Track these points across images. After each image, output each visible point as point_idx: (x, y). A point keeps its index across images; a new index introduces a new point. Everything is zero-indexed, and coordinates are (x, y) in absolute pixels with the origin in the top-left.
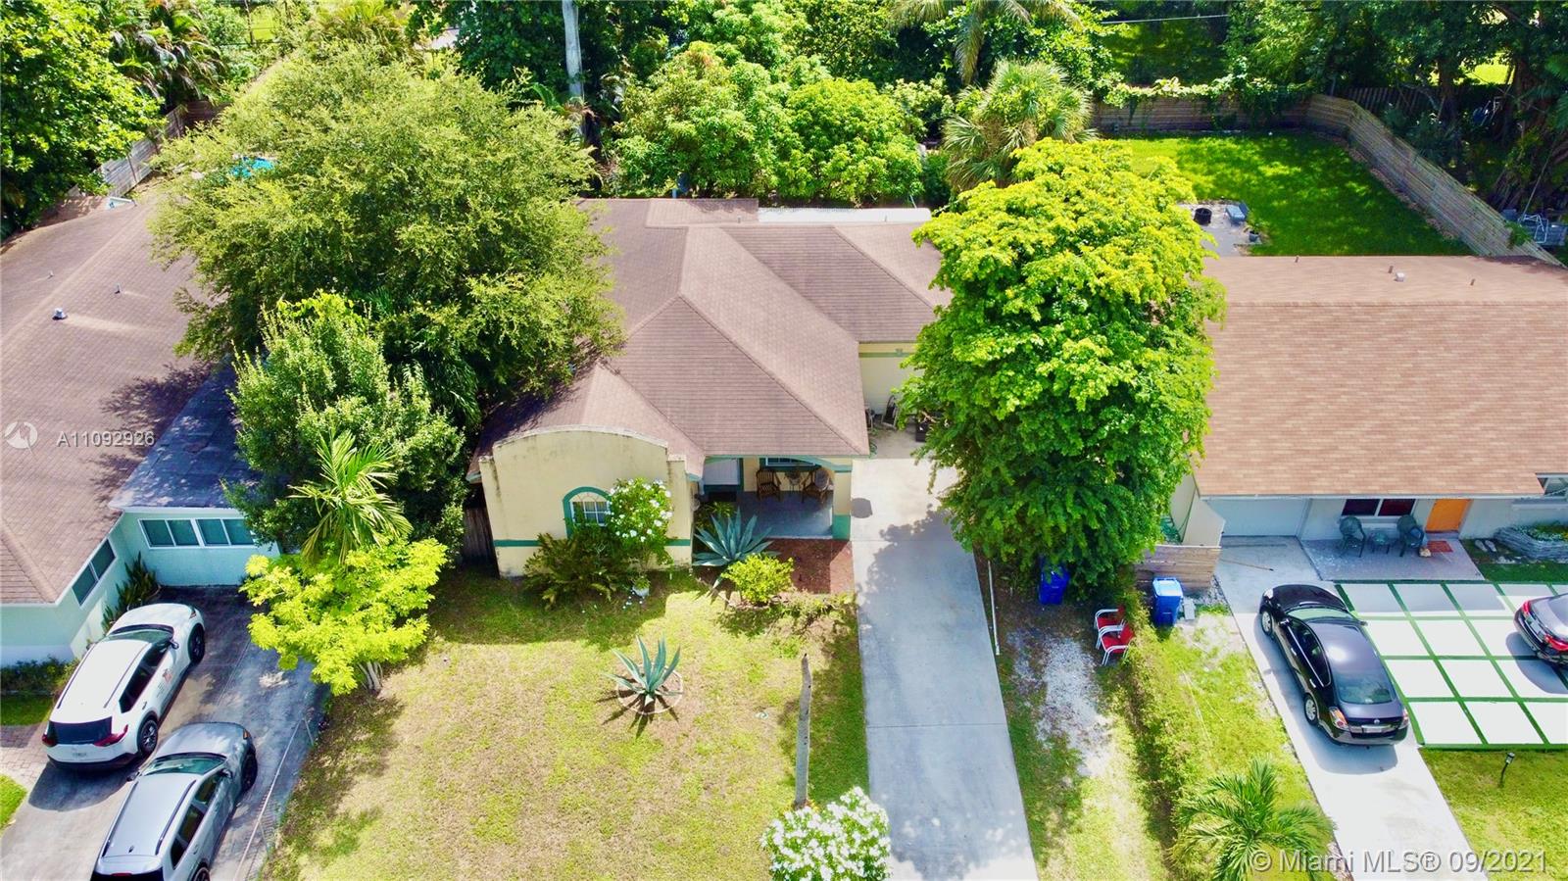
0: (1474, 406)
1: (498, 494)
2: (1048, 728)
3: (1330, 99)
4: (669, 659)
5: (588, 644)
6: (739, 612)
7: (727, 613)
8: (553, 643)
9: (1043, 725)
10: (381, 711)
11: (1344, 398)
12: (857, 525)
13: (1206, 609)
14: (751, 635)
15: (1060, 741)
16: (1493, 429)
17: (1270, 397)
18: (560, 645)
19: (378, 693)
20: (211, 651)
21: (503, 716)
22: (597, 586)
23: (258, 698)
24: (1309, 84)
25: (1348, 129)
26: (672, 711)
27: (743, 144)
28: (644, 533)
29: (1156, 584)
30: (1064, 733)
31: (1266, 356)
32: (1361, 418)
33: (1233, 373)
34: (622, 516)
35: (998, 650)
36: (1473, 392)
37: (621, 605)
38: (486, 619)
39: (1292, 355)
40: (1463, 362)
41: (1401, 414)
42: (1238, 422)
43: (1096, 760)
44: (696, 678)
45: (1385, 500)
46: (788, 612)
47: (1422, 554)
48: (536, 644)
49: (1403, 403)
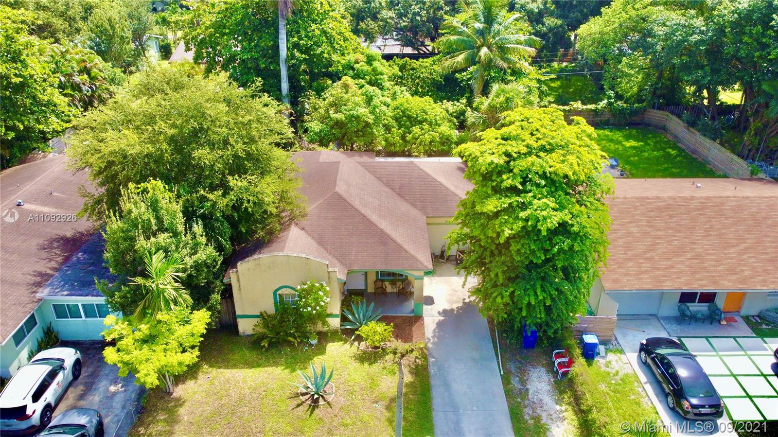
0: (742, 246)
1: (240, 290)
2: (530, 412)
3: (655, 111)
4: (327, 376)
5: (284, 369)
6: (365, 352)
7: (358, 353)
8: (266, 368)
9: (527, 410)
10: (172, 404)
11: (676, 243)
12: (426, 309)
13: (611, 351)
14: (371, 364)
15: (537, 419)
16: (753, 257)
17: (638, 242)
18: (270, 369)
19: (172, 394)
20: (85, 373)
21: (238, 406)
22: (290, 339)
23: (107, 397)
24: (644, 104)
25: (665, 126)
26: (328, 403)
27: (367, 125)
28: (315, 309)
29: (584, 337)
30: (539, 415)
31: (634, 222)
32: (686, 252)
33: (618, 230)
34: (304, 300)
35: (502, 371)
36: (742, 239)
37: (302, 349)
38: (231, 357)
39: (647, 221)
40: (735, 225)
41: (706, 250)
42: (622, 254)
43: (557, 429)
44: (341, 386)
45: (701, 293)
46: (391, 352)
47: (722, 323)
48: (257, 369)
49: (706, 245)
